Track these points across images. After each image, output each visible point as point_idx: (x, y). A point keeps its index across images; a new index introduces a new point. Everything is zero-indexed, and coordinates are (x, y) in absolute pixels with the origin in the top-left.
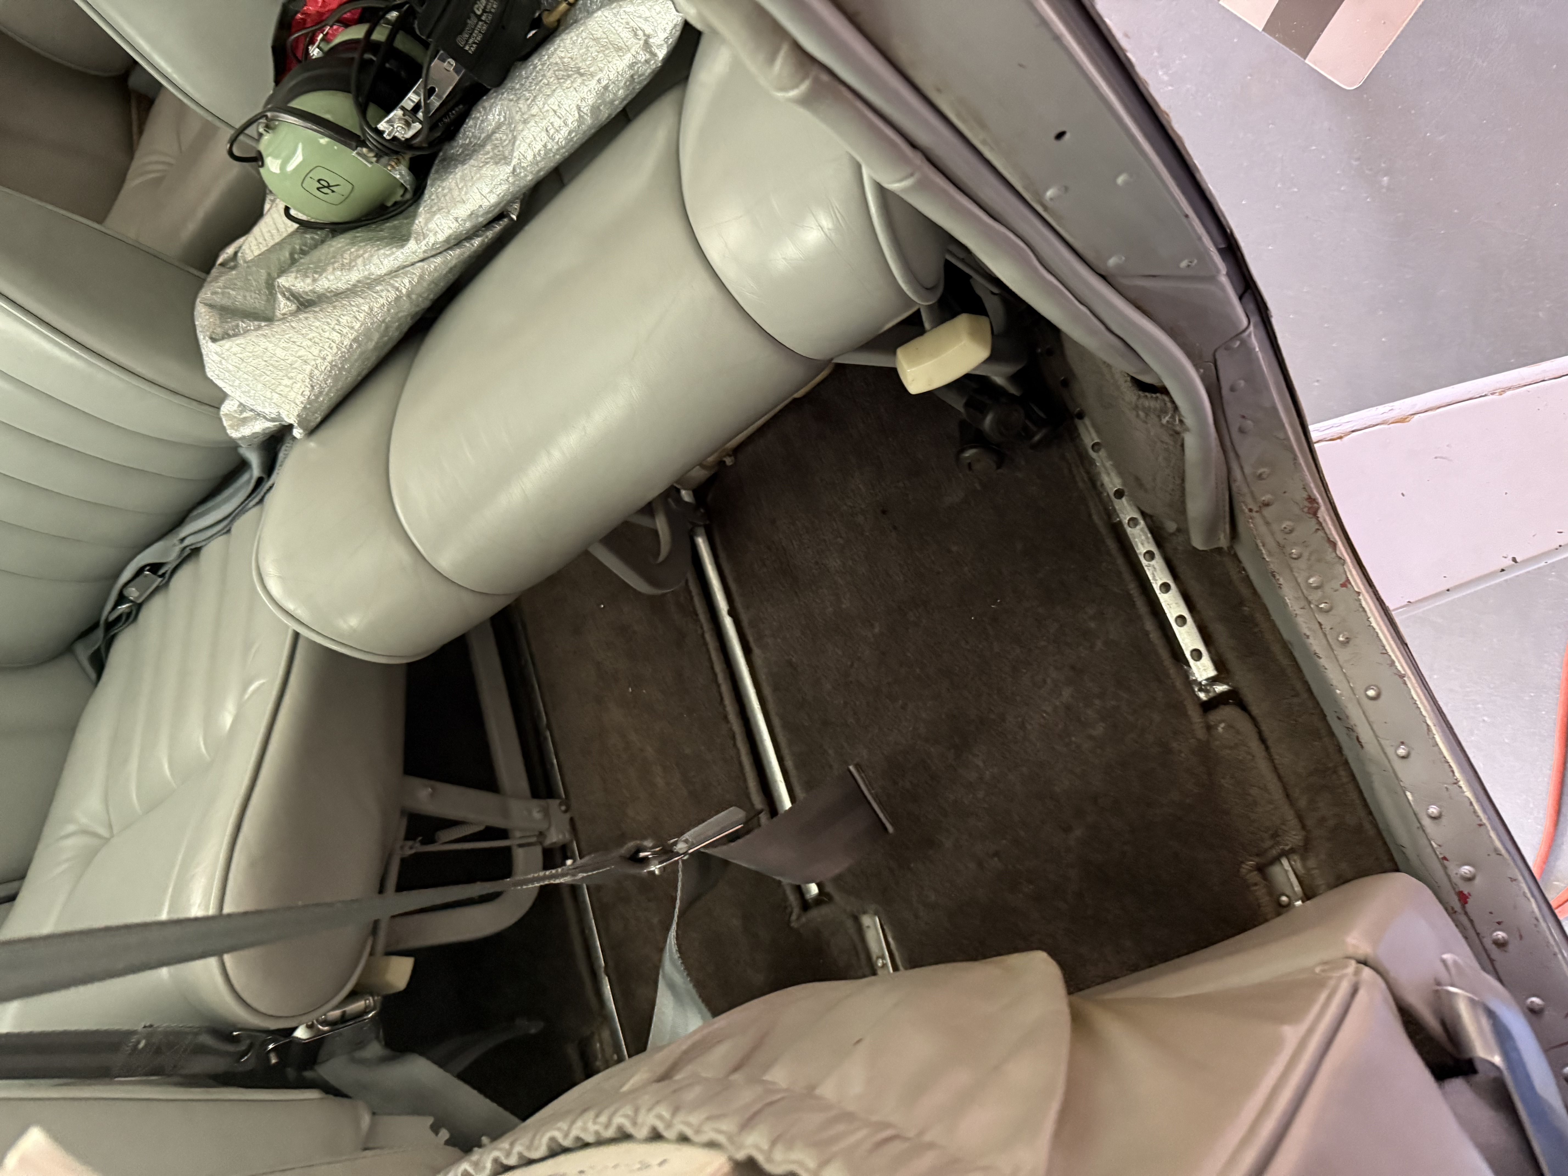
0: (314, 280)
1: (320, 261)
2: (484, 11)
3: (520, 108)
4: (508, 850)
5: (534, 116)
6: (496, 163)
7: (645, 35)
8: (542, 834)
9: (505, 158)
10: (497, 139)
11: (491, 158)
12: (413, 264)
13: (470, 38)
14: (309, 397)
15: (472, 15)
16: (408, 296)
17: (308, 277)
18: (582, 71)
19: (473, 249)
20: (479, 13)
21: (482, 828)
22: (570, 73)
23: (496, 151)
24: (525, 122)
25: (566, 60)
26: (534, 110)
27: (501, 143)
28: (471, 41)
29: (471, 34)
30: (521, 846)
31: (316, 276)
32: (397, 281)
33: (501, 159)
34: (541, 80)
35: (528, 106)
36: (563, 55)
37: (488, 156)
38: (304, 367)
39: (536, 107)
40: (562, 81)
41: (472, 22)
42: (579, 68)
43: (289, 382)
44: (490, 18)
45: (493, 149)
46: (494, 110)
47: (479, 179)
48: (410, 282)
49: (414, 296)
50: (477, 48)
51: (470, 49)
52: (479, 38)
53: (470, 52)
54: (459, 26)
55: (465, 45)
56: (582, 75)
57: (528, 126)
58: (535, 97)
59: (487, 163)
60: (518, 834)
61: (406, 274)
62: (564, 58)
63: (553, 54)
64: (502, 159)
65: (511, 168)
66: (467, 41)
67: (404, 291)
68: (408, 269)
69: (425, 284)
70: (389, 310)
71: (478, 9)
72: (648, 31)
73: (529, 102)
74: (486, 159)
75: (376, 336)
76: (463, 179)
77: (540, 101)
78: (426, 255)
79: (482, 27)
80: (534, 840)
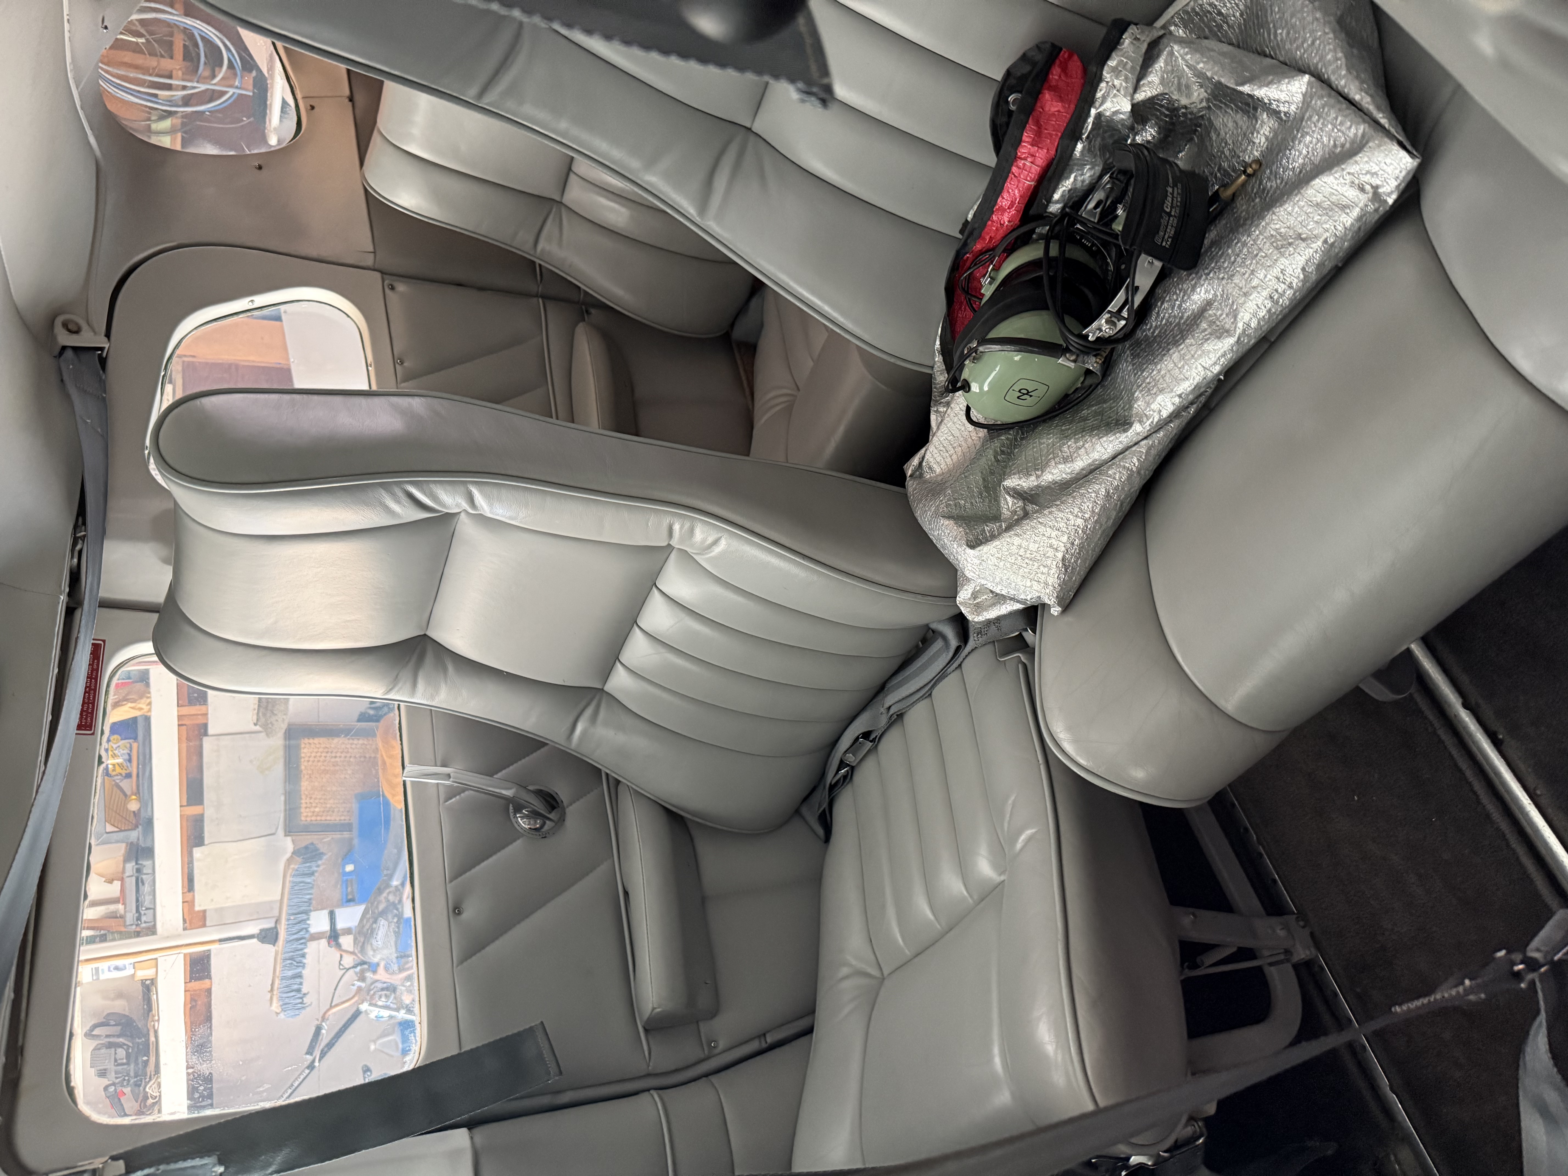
0: (1038, 477)
1: (1036, 459)
2: (1172, 207)
3: (1235, 284)
4: (1260, 969)
5: (1254, 287)
6: (1219, 338)
7: (1372, 187)
8: (1287, 952)
9: (1227, 331)
10: (1210, 316)
11: (1211, 334)
12: (1136, 444)
13: (1165, 234)
14: (1064, 579)
15: (1163, 214)
16: (1139, 472)
17: (1031, 475)
18: (1304, 236)
19: (1190, 416)
20: (1168, 210)
21: (1234, 949)
22: (1290, 241)
23: (1214, 327)
24: (1246, 295)
25: (1283, 230)
26: (1255, 282)
27: (1218, 319)
28: (1165, 237)
29: (1166, 231)
30: (1271, 964)
31: (1039, 473)
32: (1126, 462)
33: (1223, 333)
34: (1257, 255)
35: (1246, 280)
36: (1278, 226)
37: (1206, 333)
38: (1057, 554)
39: (1256, 279)
40: (1282, 250)
41: (1164, 222)
42: (1300, 234)
43: (1045, 570)
44: (1178, 211)
45: (1210, 326)
46: (1198, 290)
47: (1200, 356)
48: (1138, 460)
49: (1142, 472)
50: (1172, 241)
51: (1166, 244)
52: (1172, 232)
53: (1167, 246)
54: (1155, 229)
55: (1162, 242)
56: (1303, 240)
57: (1251, 298)
58: (1253, 271)
59: (1208, 339)
60: (1266, 953)
61: (1134, 454)
62: (1279, 229)
63: (1265, 228)
64: (1221, 333)
65: (1235, 339)
66: (1163, 237)
67: (1134, 469)
68: (1134, 449)
69: (1151, 459)
70: (1123, 489)
71: (1167, 207)
72: (1376, 181)
73: (1247, 275)
74: (1206, 335)
75: (1114, 514)
76: (1182, 357)
77: (1261, 274)
78: (1149, 433)
79: (1173, 221)
80: (1282, 957)
